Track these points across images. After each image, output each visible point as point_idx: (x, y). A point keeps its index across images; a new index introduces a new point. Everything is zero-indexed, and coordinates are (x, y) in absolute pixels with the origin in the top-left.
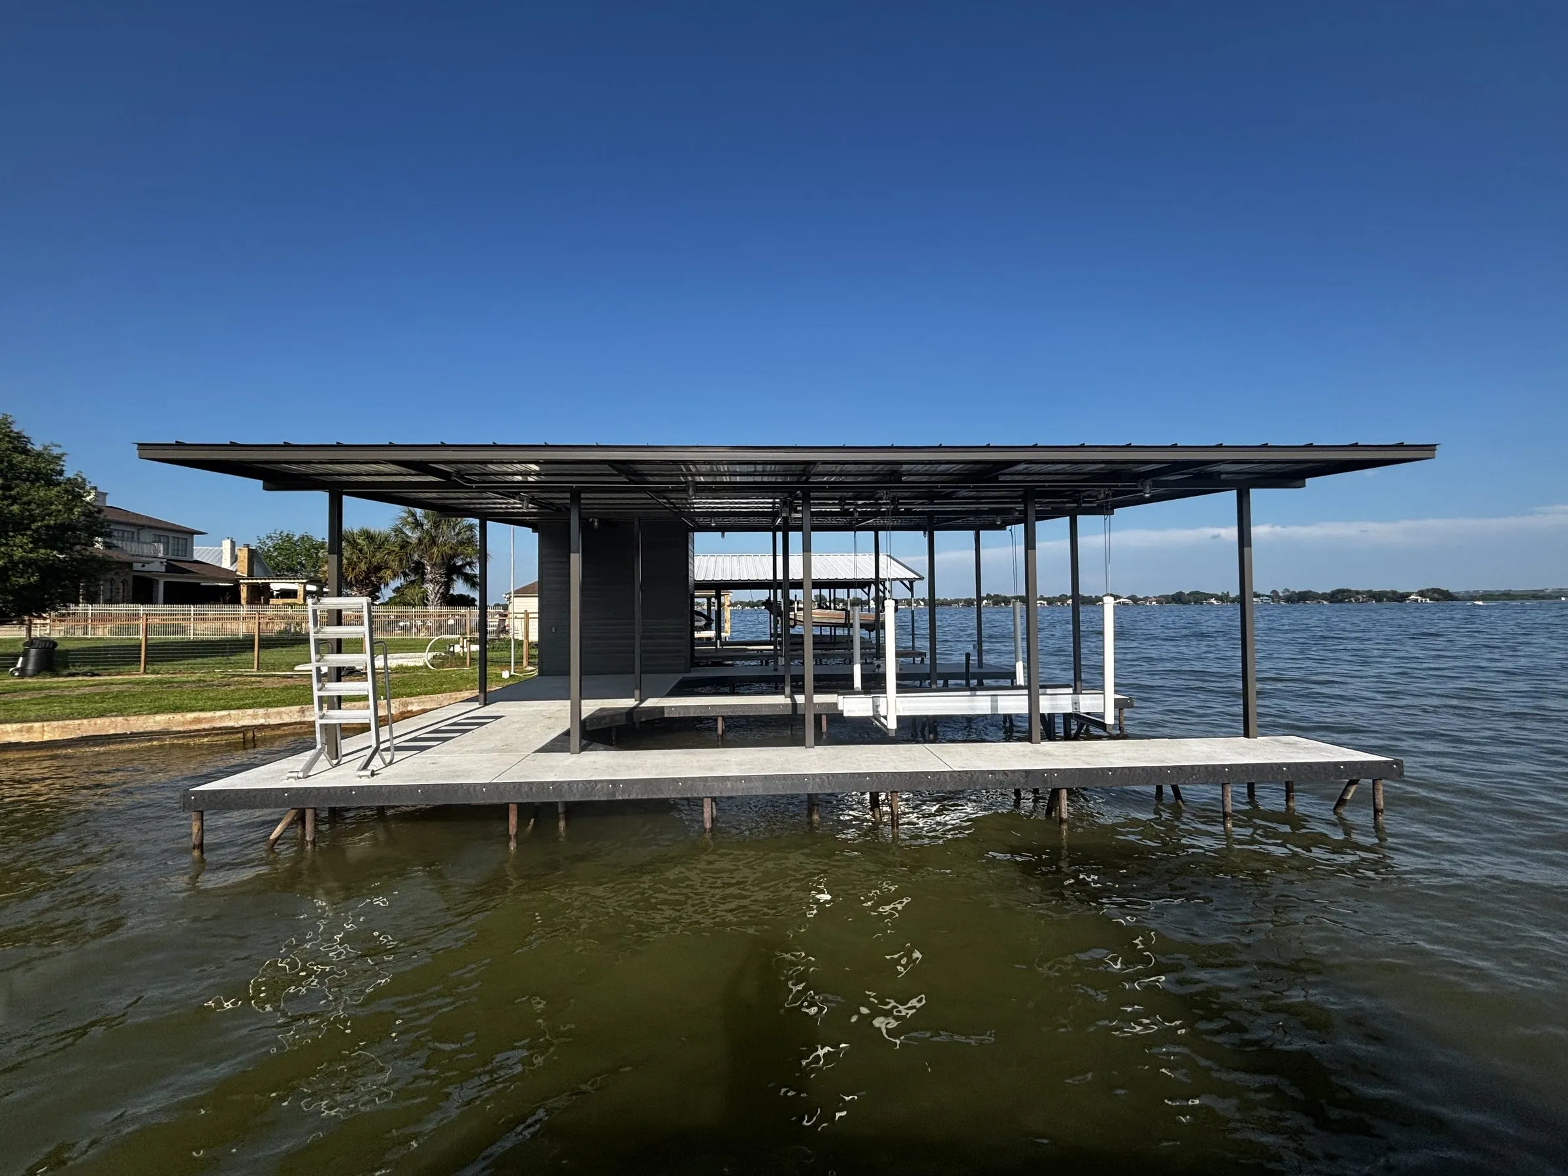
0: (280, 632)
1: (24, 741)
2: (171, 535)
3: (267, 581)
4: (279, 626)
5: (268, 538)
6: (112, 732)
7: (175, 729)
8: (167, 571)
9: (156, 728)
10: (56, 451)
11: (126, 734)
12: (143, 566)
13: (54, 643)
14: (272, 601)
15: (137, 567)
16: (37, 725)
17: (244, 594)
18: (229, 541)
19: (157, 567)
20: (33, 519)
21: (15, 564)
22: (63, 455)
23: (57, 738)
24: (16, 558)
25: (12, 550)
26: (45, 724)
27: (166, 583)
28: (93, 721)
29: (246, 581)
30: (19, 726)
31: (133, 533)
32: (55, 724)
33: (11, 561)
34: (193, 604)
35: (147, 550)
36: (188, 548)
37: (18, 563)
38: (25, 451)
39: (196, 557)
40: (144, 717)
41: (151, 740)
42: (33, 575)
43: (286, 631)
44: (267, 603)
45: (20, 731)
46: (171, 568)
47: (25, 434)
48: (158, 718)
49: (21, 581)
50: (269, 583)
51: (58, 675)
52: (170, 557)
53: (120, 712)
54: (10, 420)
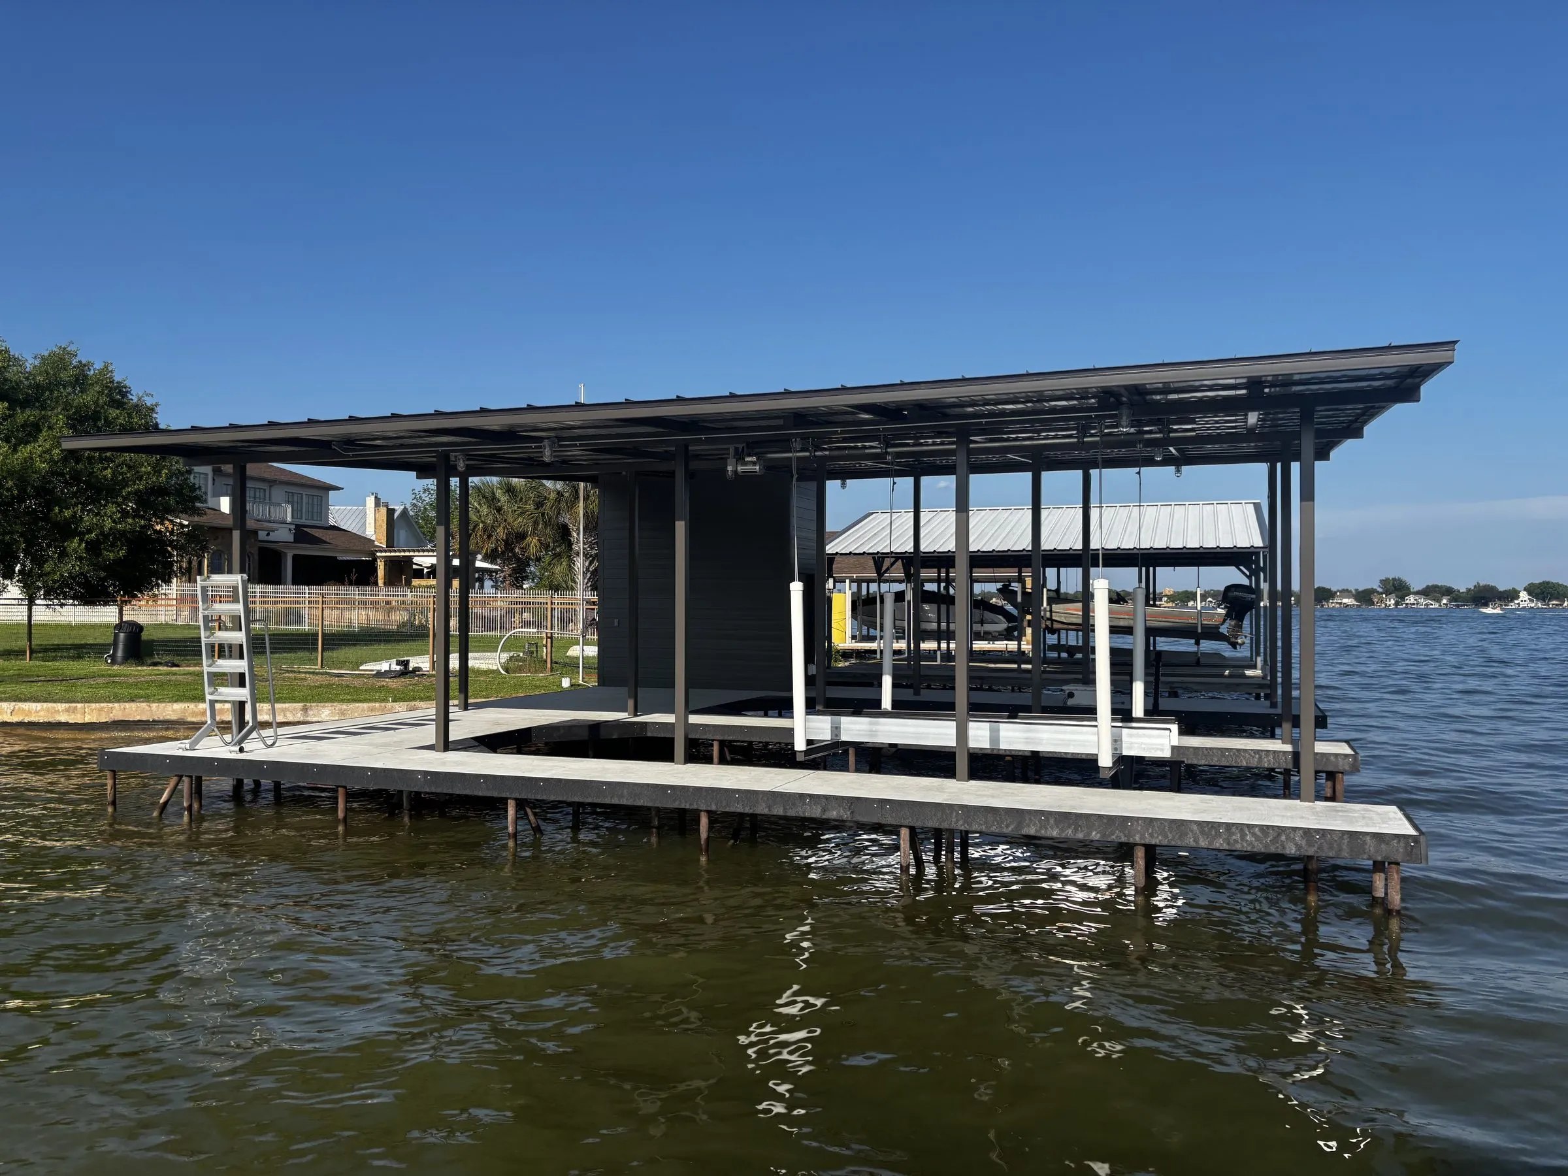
0: (404, 625)
1: (71, 722)
2: (304, 492)
3: (407, 554)
4: (399, 617)
5: (425, 491)
6: (138, 718)
7: (190, 719)
8: (296, 540)
9: (174, 717)
10: (149, 402)
11: (148, 721)
12: (268, 535)
13: (140, 628)
14: (416, 582)
15: (262, 535)
16: (79, 705)
17: (381, 572)
18: (373, 498)
19: (284, 535)
20: (125, 483)
21: (106, 536)
22: (157, 405)
23: (94, 720)
24: (106, 529)
25: (103, 520)
26: (86, 705)
27: (295, 557)
28: (123, 705)
29: (383, 554)
30: (67, 705)
31: (265, 490)
32: (93, 705)
33: (102, 533)
34: (308, 585)
35: (275, 513)
36: (321, 507)
37: (109, 535)
38: (119, 405)
39: (332, 522)
40: (164, 705)
41: (167, 729)
42: (121, 549)
43: (410, 623)
44: (408, 583)
45: (67, 710)
46: (301, 534)
47: (127, 383)
48: (177, 706)
49: (111, 555)
50: (410, 558)
51: (142, 664)
52: (303, 521)
53: (147, 699)
54: (110, 369)
